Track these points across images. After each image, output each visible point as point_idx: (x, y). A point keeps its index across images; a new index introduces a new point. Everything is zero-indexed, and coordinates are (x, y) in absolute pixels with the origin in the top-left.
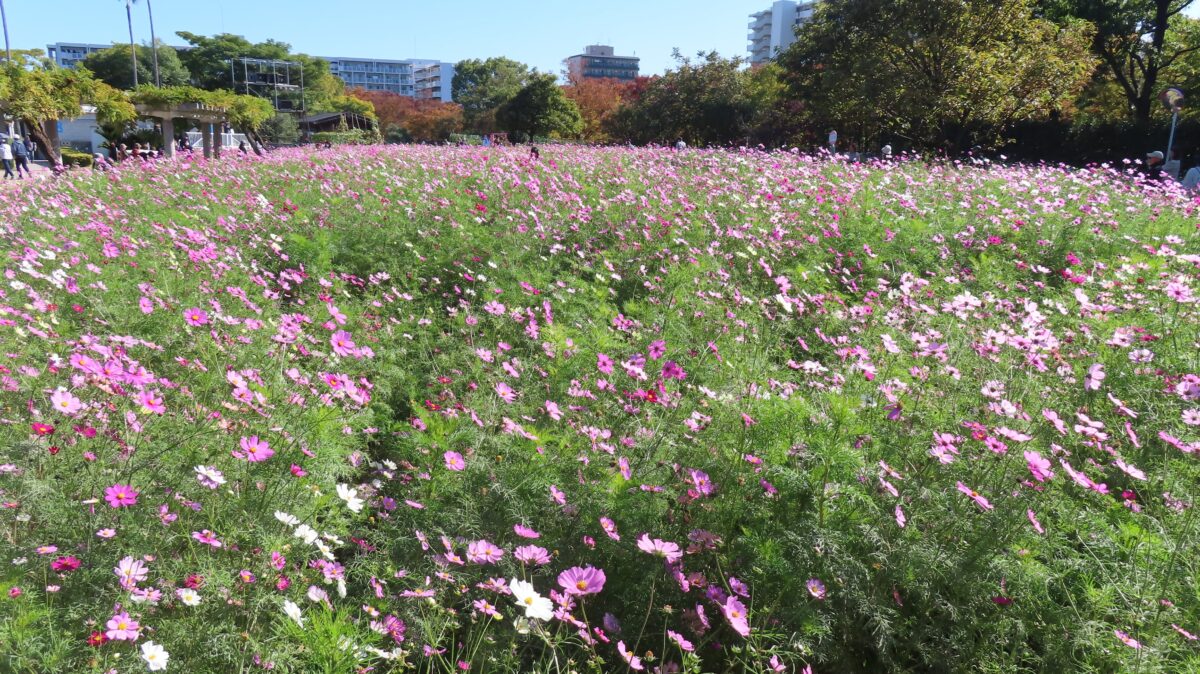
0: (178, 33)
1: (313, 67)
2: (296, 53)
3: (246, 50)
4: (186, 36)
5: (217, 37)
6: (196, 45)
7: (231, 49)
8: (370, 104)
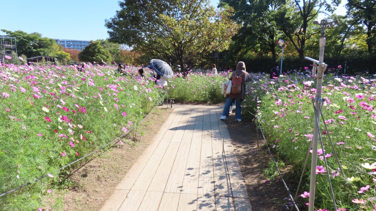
0: (1, 30)
1: (49, 42)
2: (44, 37)
3: (25, 36)
4: (4, 31)
5: (16, 31)
6: (9, 34)
7: (20, 36)
8: (69, 54)
